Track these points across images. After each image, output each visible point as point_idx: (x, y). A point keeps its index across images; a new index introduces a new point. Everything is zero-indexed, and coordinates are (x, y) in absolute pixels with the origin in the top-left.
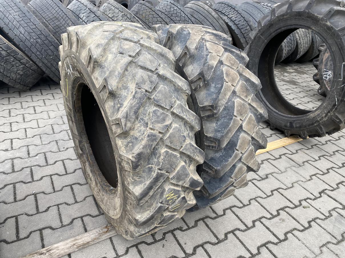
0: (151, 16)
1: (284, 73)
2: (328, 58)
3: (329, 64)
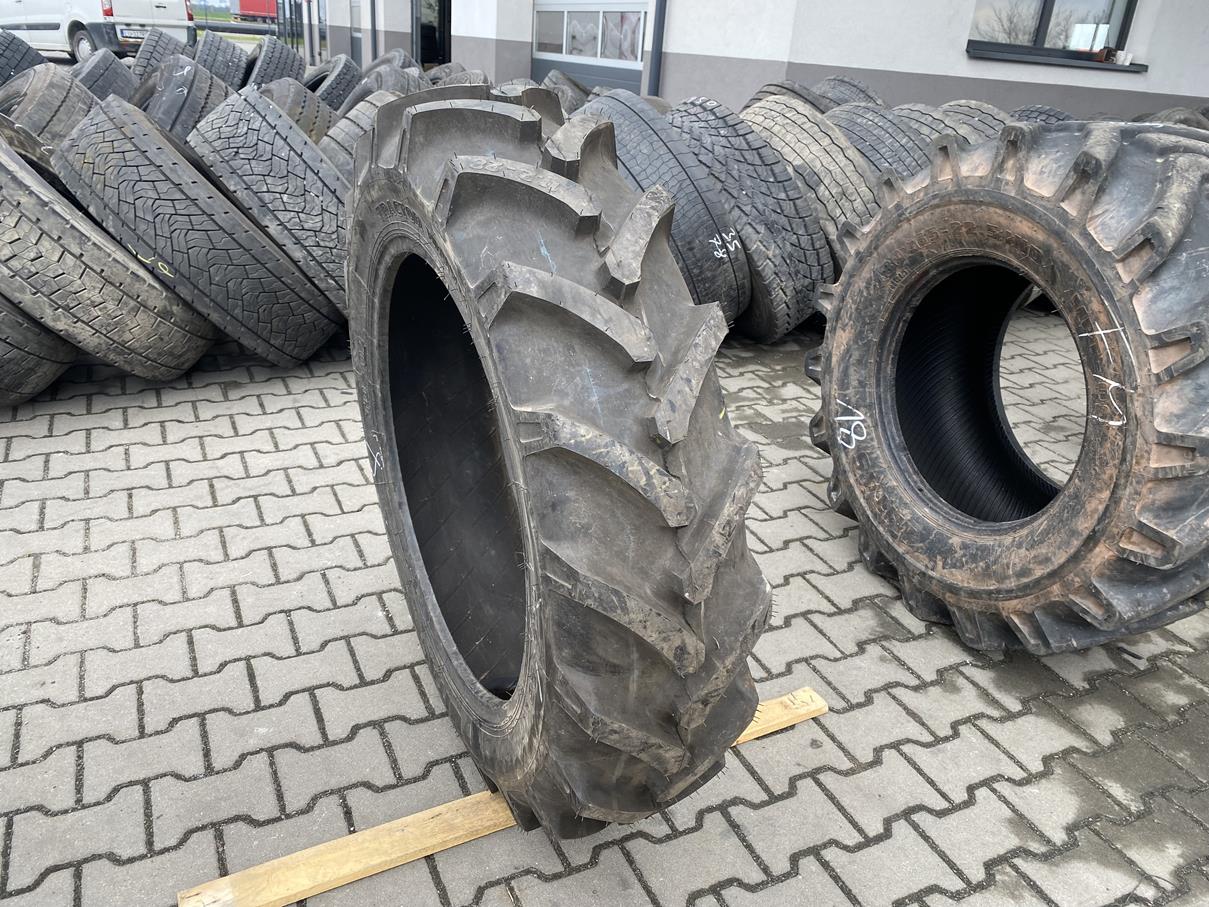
0: (114, 159)
1: (784, 385)
2: (848, 351)
3: (853, 380)
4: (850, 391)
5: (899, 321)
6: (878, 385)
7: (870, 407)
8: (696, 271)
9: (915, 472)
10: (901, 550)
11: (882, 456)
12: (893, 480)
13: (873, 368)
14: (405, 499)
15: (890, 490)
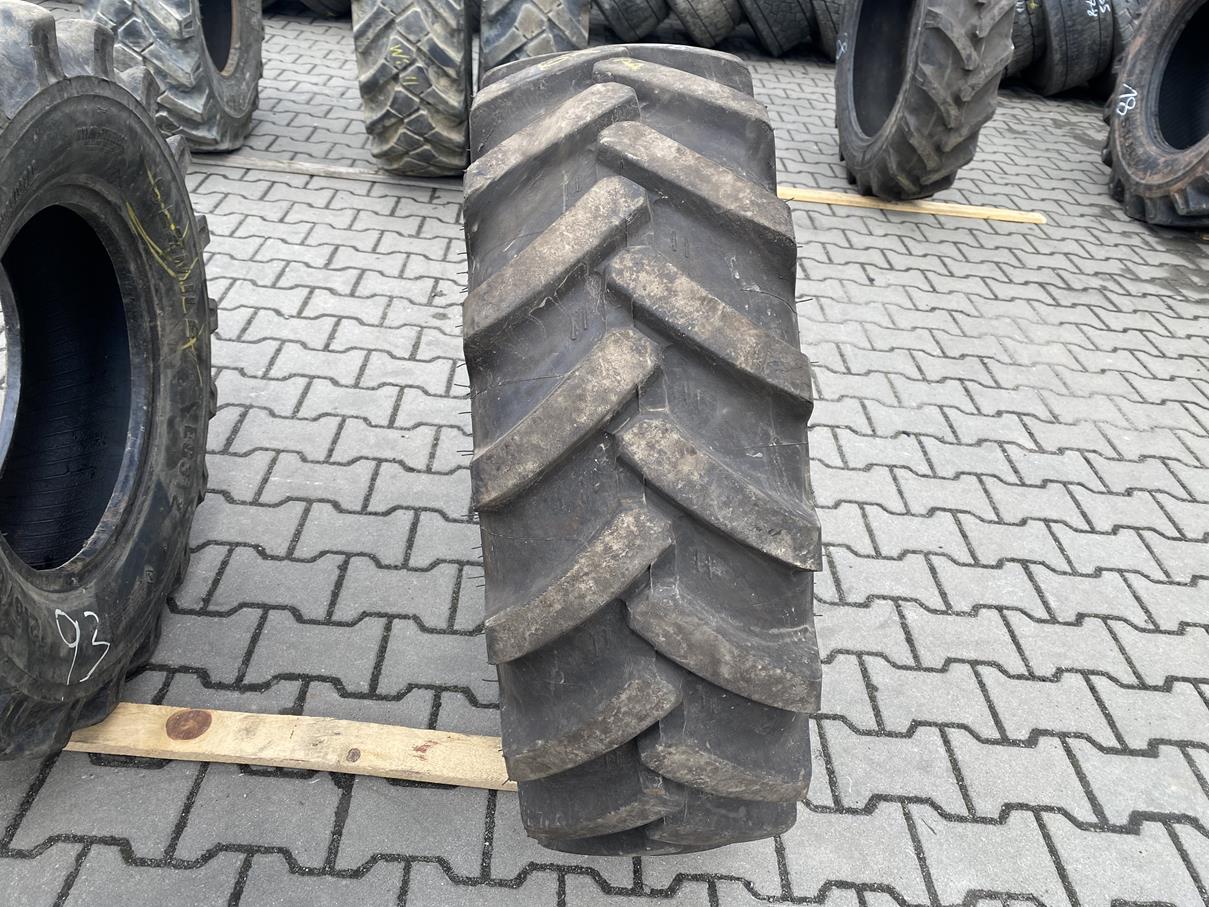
2: (1139, 50)
3: (1138, 68)
4: (1134, 77)
5: (1176, 29)
6: (1152, 74)
7: (1142, 87)
8: (1069, 23)
9: (1157, 128)
10: (1130, 172)
11: (1139, 118)
12: (1141, 132)
13: (1151, 61)
14: (852, 68)
15: (1136, 138)
